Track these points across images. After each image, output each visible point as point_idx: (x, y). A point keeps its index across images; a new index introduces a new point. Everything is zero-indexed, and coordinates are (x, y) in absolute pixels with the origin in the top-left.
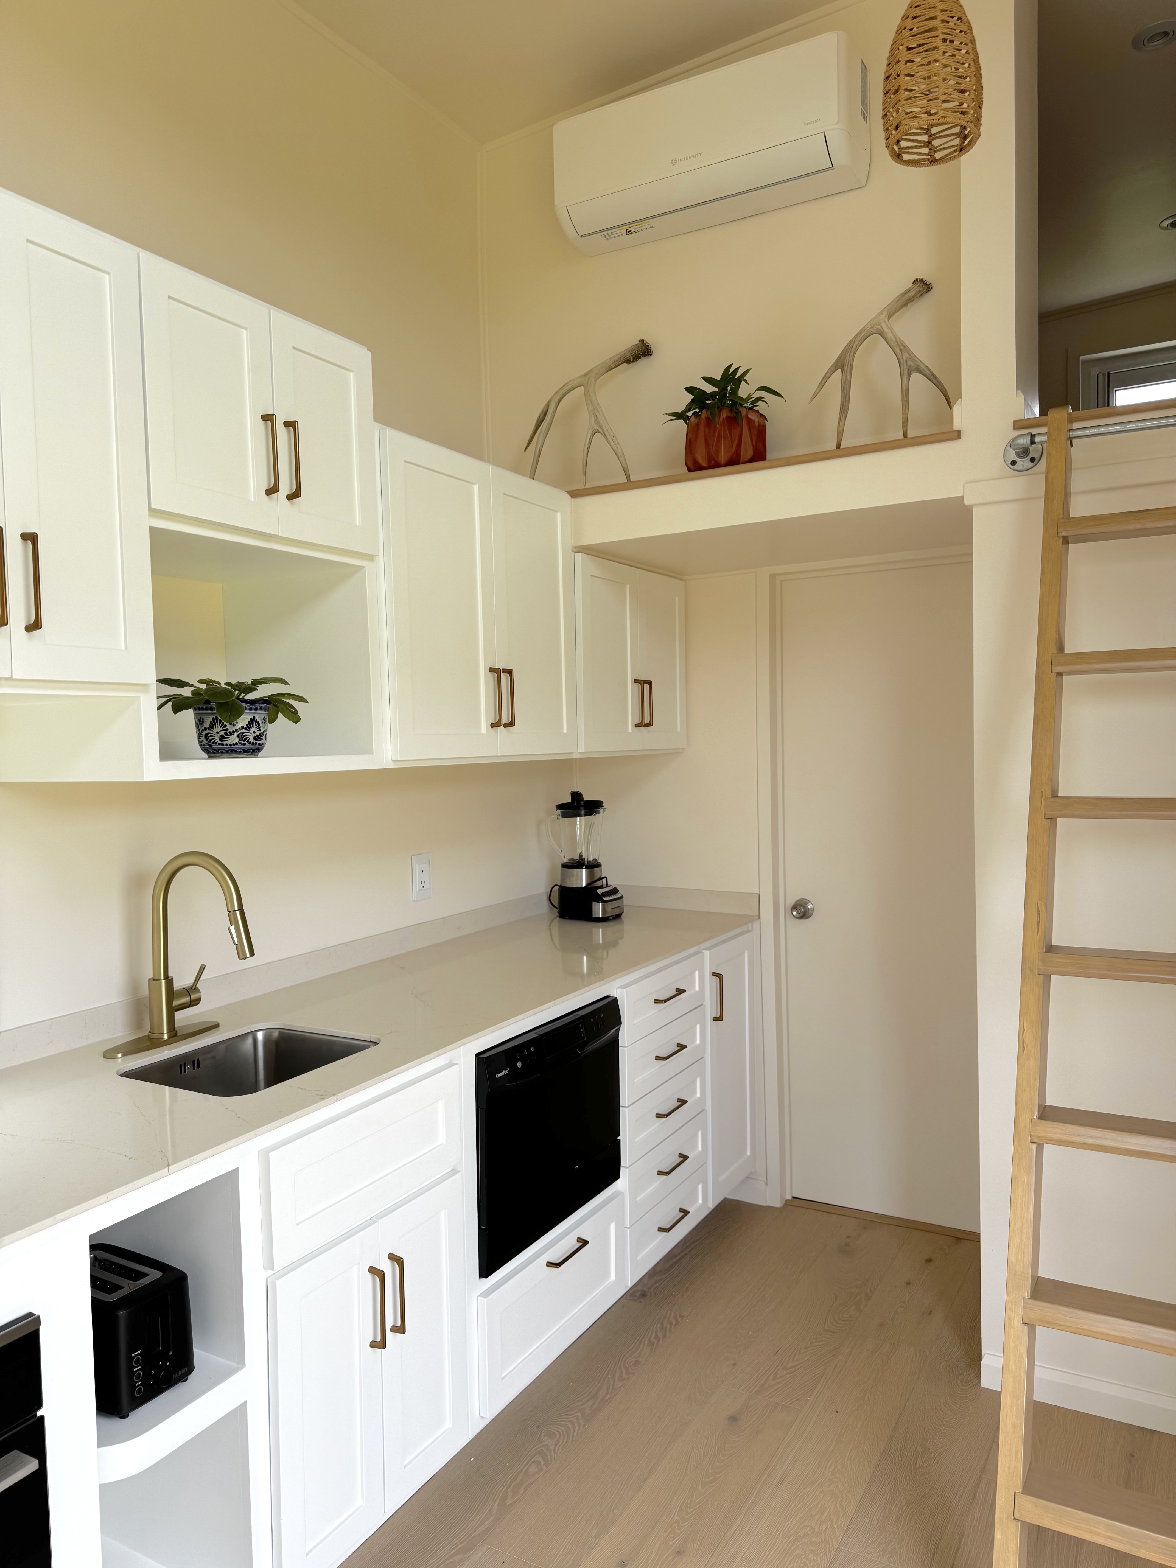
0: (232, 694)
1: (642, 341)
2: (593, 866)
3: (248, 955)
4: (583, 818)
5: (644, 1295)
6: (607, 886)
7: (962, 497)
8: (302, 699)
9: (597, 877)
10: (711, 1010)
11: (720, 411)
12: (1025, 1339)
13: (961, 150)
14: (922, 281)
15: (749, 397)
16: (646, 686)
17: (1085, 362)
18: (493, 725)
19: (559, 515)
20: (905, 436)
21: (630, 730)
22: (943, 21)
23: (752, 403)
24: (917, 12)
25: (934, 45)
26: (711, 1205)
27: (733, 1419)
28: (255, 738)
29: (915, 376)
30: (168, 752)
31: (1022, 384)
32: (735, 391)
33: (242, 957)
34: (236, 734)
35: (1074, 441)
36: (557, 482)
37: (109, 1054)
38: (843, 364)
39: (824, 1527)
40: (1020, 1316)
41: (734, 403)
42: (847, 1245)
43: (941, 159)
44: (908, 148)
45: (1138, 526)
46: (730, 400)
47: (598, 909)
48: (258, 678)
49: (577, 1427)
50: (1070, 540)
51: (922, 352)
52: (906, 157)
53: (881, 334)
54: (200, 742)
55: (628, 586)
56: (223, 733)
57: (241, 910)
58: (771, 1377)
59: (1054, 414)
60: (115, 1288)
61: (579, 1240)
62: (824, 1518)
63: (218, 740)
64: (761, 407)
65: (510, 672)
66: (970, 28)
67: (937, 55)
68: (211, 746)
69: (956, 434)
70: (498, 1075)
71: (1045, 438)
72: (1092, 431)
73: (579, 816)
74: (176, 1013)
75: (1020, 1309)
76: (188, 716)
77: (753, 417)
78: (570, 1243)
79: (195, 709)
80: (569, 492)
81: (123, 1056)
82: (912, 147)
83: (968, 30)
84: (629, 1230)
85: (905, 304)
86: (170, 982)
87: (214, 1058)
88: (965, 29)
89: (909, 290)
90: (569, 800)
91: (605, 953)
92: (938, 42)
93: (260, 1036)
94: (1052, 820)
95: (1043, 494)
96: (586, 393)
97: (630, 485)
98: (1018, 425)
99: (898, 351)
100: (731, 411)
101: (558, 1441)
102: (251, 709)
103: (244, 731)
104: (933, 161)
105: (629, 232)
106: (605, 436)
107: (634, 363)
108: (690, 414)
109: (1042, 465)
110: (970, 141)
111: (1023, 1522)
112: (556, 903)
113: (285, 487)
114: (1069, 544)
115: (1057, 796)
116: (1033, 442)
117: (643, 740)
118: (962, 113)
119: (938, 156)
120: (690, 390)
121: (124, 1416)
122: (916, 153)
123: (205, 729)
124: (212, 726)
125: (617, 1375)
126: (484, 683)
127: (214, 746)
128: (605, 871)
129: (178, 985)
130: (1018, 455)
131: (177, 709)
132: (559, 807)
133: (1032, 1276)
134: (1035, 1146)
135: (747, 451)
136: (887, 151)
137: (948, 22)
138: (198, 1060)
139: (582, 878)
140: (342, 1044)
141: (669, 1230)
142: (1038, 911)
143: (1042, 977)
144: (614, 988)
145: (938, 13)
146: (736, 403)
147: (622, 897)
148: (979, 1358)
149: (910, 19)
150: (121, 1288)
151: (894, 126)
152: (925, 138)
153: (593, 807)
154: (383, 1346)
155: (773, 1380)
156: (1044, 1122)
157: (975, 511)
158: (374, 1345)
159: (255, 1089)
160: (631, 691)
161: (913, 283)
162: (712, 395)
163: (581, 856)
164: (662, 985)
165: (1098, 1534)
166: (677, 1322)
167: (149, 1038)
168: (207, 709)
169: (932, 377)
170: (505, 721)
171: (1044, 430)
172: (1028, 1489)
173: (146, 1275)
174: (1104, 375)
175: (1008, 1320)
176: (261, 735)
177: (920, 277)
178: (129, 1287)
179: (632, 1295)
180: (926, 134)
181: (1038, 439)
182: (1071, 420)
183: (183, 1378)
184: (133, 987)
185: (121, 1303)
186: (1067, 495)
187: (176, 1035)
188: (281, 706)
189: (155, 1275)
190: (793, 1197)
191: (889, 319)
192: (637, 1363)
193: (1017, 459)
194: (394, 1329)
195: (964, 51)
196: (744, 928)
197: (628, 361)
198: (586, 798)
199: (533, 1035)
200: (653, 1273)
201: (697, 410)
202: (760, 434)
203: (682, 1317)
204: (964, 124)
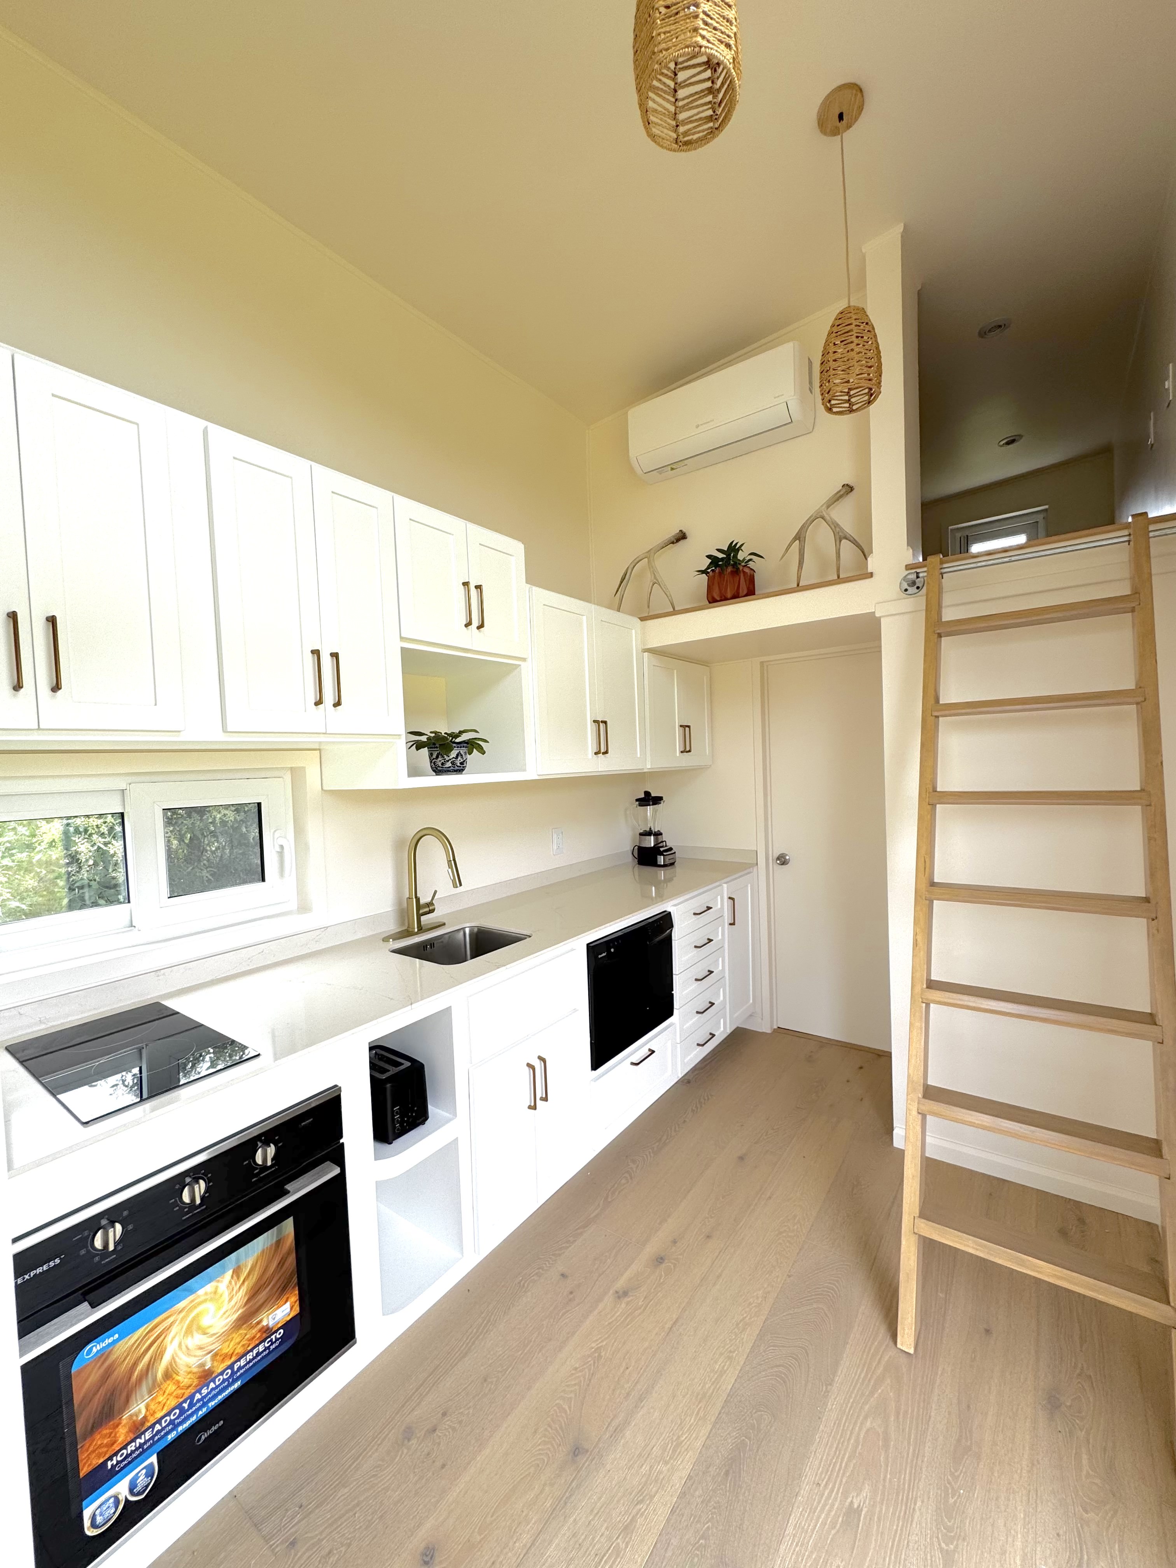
0: (447, 739)
1: (681, 531)
2: (658, 834)
3: (458, 885)
4: (651, 807)
5: (689, 1082)
6: (666, 846)
7: (874, 612)
8: (486, 741)
9: (660, 841)
10: (727, 919)
11: (727, 567)
12: (919, 1123)
13: (869, 403)
14: (847, 485)
15: (744, 559)
16: (687, 729)
17: (952, 530)
18: (596, 754)
19: (633, 631)
20: (839, 577)
21: (678, 755)
22: (856, 326)
23: (746, 563)
24: (840, 322)
25: (851, 340)
26: (729, 1031)
27: (741, 1158)
28: (461, 763)
29: (844, 541)
30: (413, 772)
31: (910, 543)
32: (735, 556)
33: (455, 886)
34: (450, 761)
35: (945, 575)
36: (632, 614)
37: (386, 940)
38: (799, 537)
39: (796, 1227)
40: (916, 1108)
41: (735, 563)
42: (810, 1056)
43: (857, 409)
44: (836, 404)
45: (986, 625)
46: (733, 561)
47: (661, 860)
48: (462, 730)
49: (649, 1158)
50: (942, 635)
51: (848, 527)
52: (835, 410)
53: (823, 518)
54: (431, 766)
55: (675, 671)
56: (443, 761)
57: (454, 860)
58: (764, 1134)
59: (929, 559)
60: (386, 1071)
61: (650, 1050)
62: (796, 1221)
63: (440, 765)
64: (751, 564)
65: (605, 722)
66: (873, 328)
67: (853, 346)
68: (437, 768)
69: (870, 575)
70: (600, 956)
71: (925, 574)
72: (955, 569)
73: (650, 805)
74: (422, 917)
75: (916, 1103)
76: (425, 751)
77: (746, 570)
78: (644, 1052)
79: (428, 748)
80: (639, 618)
81: (393, 940)
82: (838, 404)
83: (872, 330)
84: (679, 1045)
85: (838, 500)
86: (418, 900)
87: (442, 942)
88: (871, 329)
89: (840, 491)
90: (643, 796)
91: (665, 885)
92: (854, 338)
93: (467, 931)
94: (933, 806)
95: (925, 608)
96: (649, 562)
97: (675, 612)
98: (908, 567)
99: (833, 527)
100: (733, 568)
101: (638, 1166)
102: (458, 747)
103: (454, 759)
104: (851, 411)
105: (672, 469)
106: (660, 585)
107: (677, 543)
108: (709, 570)
109: (924, 590)
110: (875, 397)
111: (920, 1236)
112: (636, 856)
113: (476, 622)
114: (941, 637)
115: (936, 791)
116: (918, 577)
117: (686, 761)
118: (870, 380)
119: (854, 407)
120: (709, 557)
121: (390, 1143)
122: (841, 407)
123: (434, 759)
124: (437, 757)
125: (673, 1129)
126: (590, 728)
127: (439, 769)
128: (665, 837)
129: (422, 901)
130: (909, 585)
131: (418, 748)
132: (637, 800)
133: (924, 1085)
134: (924, 1005)
135: (743, 590)
136: (822, 407)
137: (860, 326)
138: (434, 943)
139: (651, 842)
140: (511, 936)
141: (703, 1045)
142: (925, 861)
143: (928, 902)
144: (668, 906)
145: (853, 321)
146: (737, 563)
147: (675, 853)
148: (892, 1129)
149: (836, 326)
150: (389, 1071)
151: (827, 391)
152: (846, 398)
153: (657, 800)
154: (535, 1109)
155: (766, 1136)
156: (930, 990)
157: (883, 621)
158: (530, 1107)
159: (465, 960)
160: (678, 731)
161: (843, 486)
162: (722, 559)
163: (650, 829)
164: (698, 903)
165: (968, 1246)
166: (708, 1099)
167: (407, 931)
168: (434, 748)
169: (854, 542)
170: (602, 751)
171: (925, 569)
172: (923, 1215)
173: (403, 1064)
174: (964, 537)
175: (908, 1110)
176: (464, 761)
177: (846, 483)
178: (393, 1070)
179: (682, 1082)
180: (847, 395)
181: (921, 575)
182: (942, 563)
183: (423, 1123)
184: (399, 902)
185: (388, 1080)
186: (940, 607)
187: (422, 929)
188: (475, 745)
189: (407, 1064)
190: (779, 1027)
191: (827, 508)
192: (685, 1121)
193: (908, 588)
194: (542, 1099)
195: (870, 343)
196: (748, 870)
197: (673, 543)
198: (653, 795)
199: (620, 934)
200: (694, 1069)
201: (714, 568)
202: (751, 580)
203: (711, 1095)
204: (871, 386)
